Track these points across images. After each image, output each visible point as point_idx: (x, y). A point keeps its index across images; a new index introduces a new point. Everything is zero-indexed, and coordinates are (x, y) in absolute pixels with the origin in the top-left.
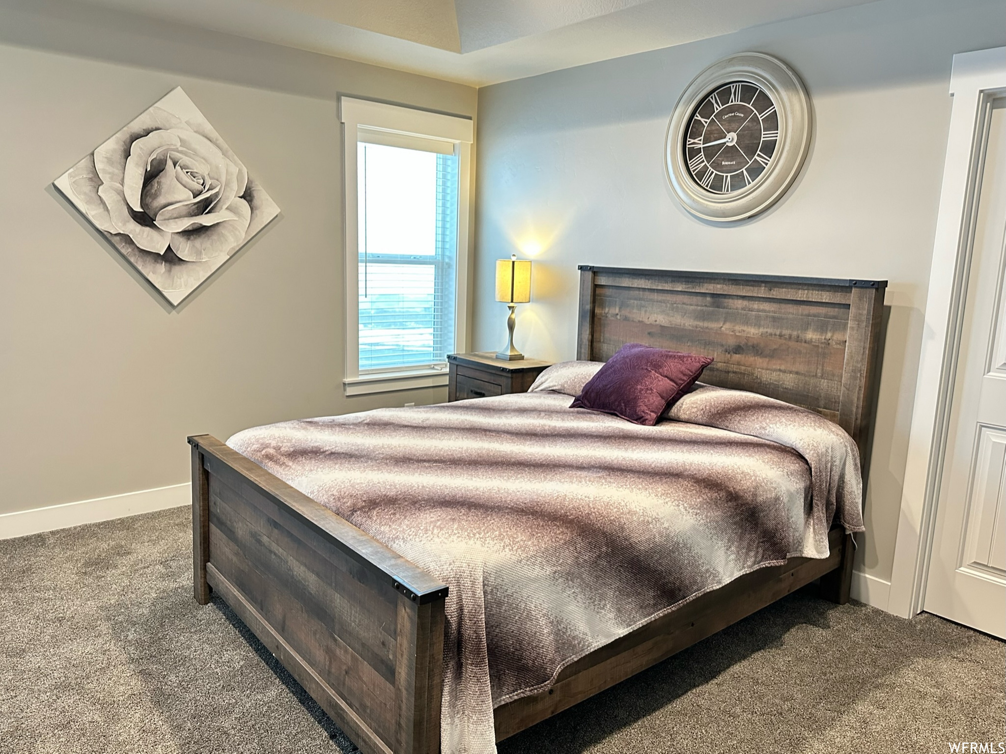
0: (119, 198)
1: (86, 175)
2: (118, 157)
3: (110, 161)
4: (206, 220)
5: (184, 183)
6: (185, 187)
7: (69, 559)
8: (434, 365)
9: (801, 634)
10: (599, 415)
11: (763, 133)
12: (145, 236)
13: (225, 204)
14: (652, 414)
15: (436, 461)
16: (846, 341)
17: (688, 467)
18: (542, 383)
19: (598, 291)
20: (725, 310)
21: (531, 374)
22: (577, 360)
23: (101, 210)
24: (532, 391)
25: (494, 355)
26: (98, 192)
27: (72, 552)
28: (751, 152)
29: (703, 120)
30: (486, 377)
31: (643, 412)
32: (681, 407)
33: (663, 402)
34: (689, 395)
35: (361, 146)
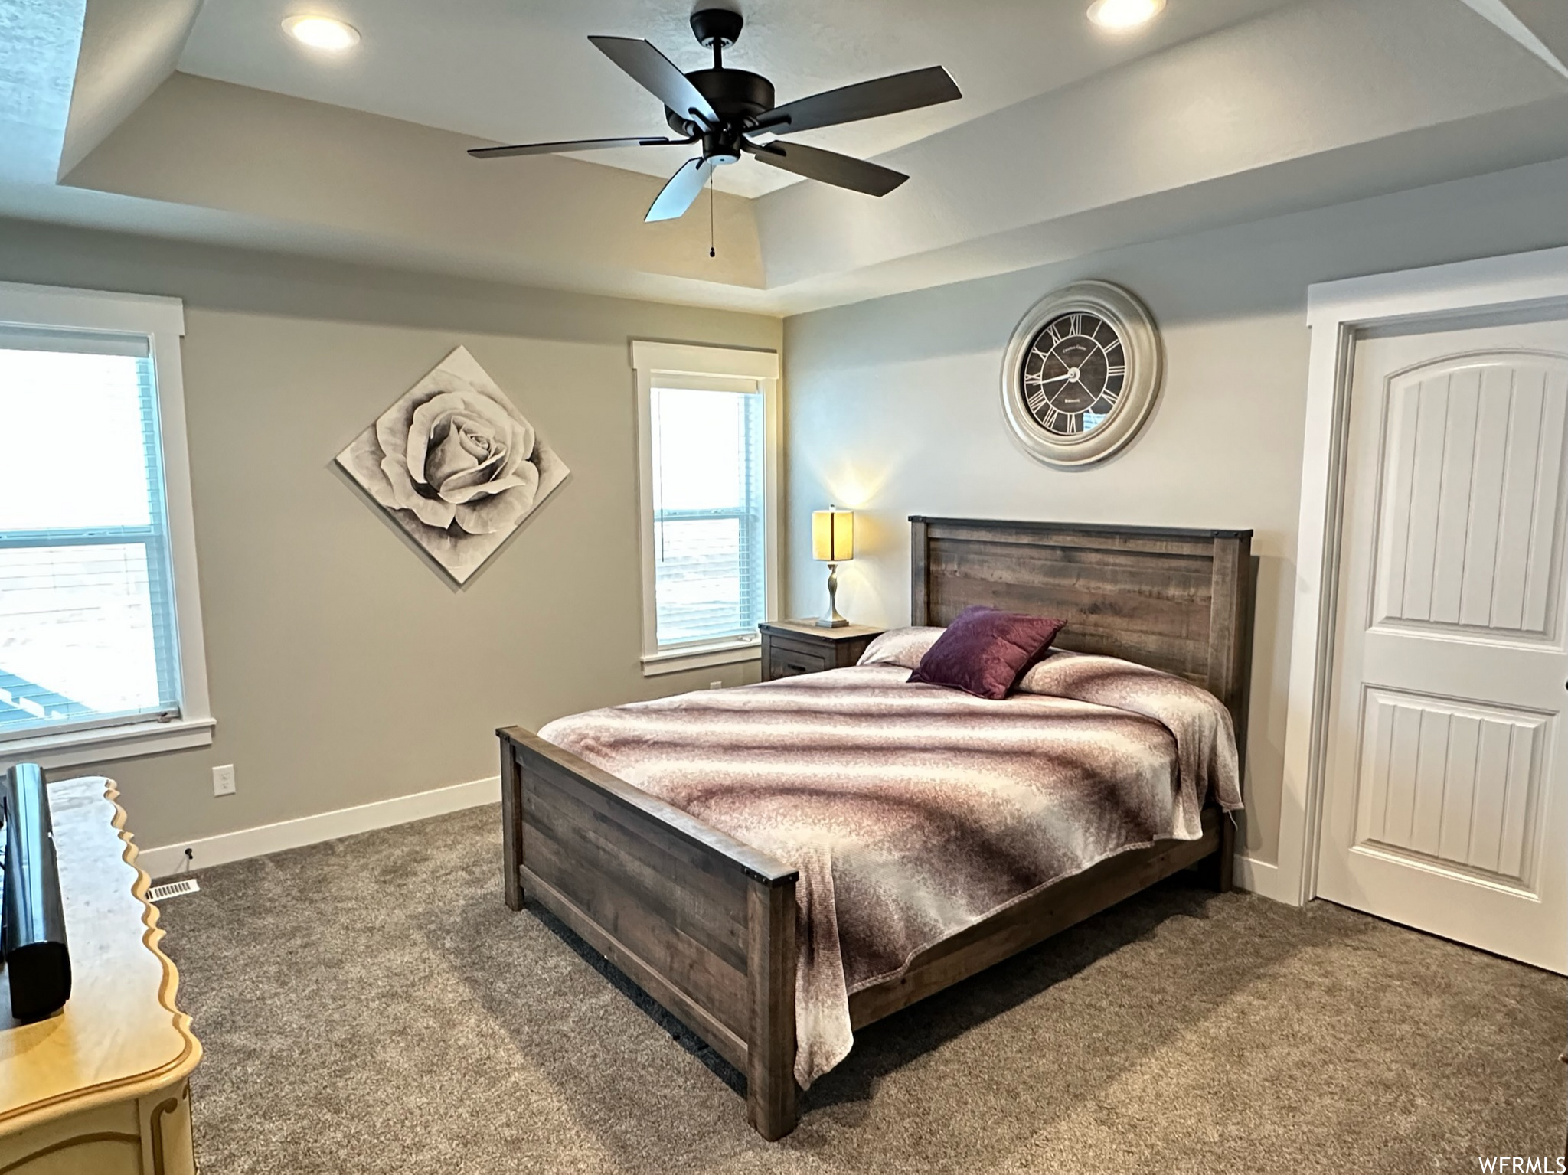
0: (402, 470)
1: (368, 448)
2: (400, 426)
3: (392, 431)
4: (492, 488)
5: (468, 448)
6: (469, 452)
7: (364, 867)
8: (743, 635)
9: (1175, 925)
10: (940, 689)
11: (1108, 368)
12: (429, 508)
13: (511, 468)
14: (1001, 686)
15: (766, 748)
16: (1210, 598)
17: (1040, 744)
18: (873, 655)
19: (933, 545)
20: (1078, 565)
21: (857, 643)
22: (912, 625)
23: (384, 483)
24: (862, 664)
25: (813, 623)
26: (380, 465)
27: (365, 860)
28: (1097, 390)
29: (1041, 354)
30: (805, 649)
31: (991, 684)
32: (1032, 678)
33: (1012, 673)
34: (1042, 663)
35: (654, 391)
